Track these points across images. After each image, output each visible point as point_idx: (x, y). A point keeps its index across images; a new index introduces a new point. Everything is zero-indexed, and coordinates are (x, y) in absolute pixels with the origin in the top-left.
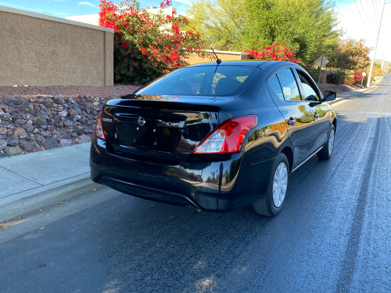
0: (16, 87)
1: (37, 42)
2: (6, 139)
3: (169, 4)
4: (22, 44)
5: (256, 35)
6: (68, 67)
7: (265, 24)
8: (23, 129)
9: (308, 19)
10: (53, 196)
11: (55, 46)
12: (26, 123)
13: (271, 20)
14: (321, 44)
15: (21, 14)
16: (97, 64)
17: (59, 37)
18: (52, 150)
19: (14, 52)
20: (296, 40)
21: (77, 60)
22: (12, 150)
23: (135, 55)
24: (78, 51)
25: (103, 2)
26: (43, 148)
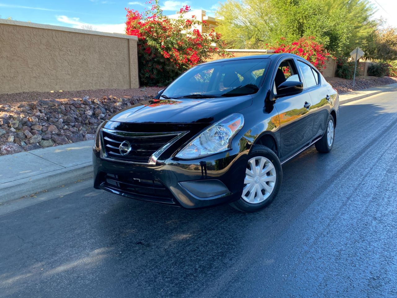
0: (52, 93)
1: (70, 52)
2: (41, 134)
3: (188, 10)
4: (57, 55)
5: (284, 31)
6: (96, 72)
7: (293, 20)
8: (55, 126)
9: (338, 11)
10: (73, 175)
11: (84, 55)
12: (58, 121)
13: (299, 15)
14: (354, 36)
15: (55, 29)
16: (122, 69)
17: (88, 47)
18: (78, 143)
19: (50, 63)
20: (326, 34)
21: (104, 66)
22: (45, 143)
23: (158, 58)
24: (105, 58)
25: (129, 12)
26: (71, 142)
